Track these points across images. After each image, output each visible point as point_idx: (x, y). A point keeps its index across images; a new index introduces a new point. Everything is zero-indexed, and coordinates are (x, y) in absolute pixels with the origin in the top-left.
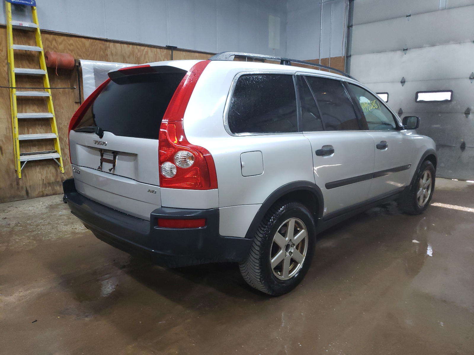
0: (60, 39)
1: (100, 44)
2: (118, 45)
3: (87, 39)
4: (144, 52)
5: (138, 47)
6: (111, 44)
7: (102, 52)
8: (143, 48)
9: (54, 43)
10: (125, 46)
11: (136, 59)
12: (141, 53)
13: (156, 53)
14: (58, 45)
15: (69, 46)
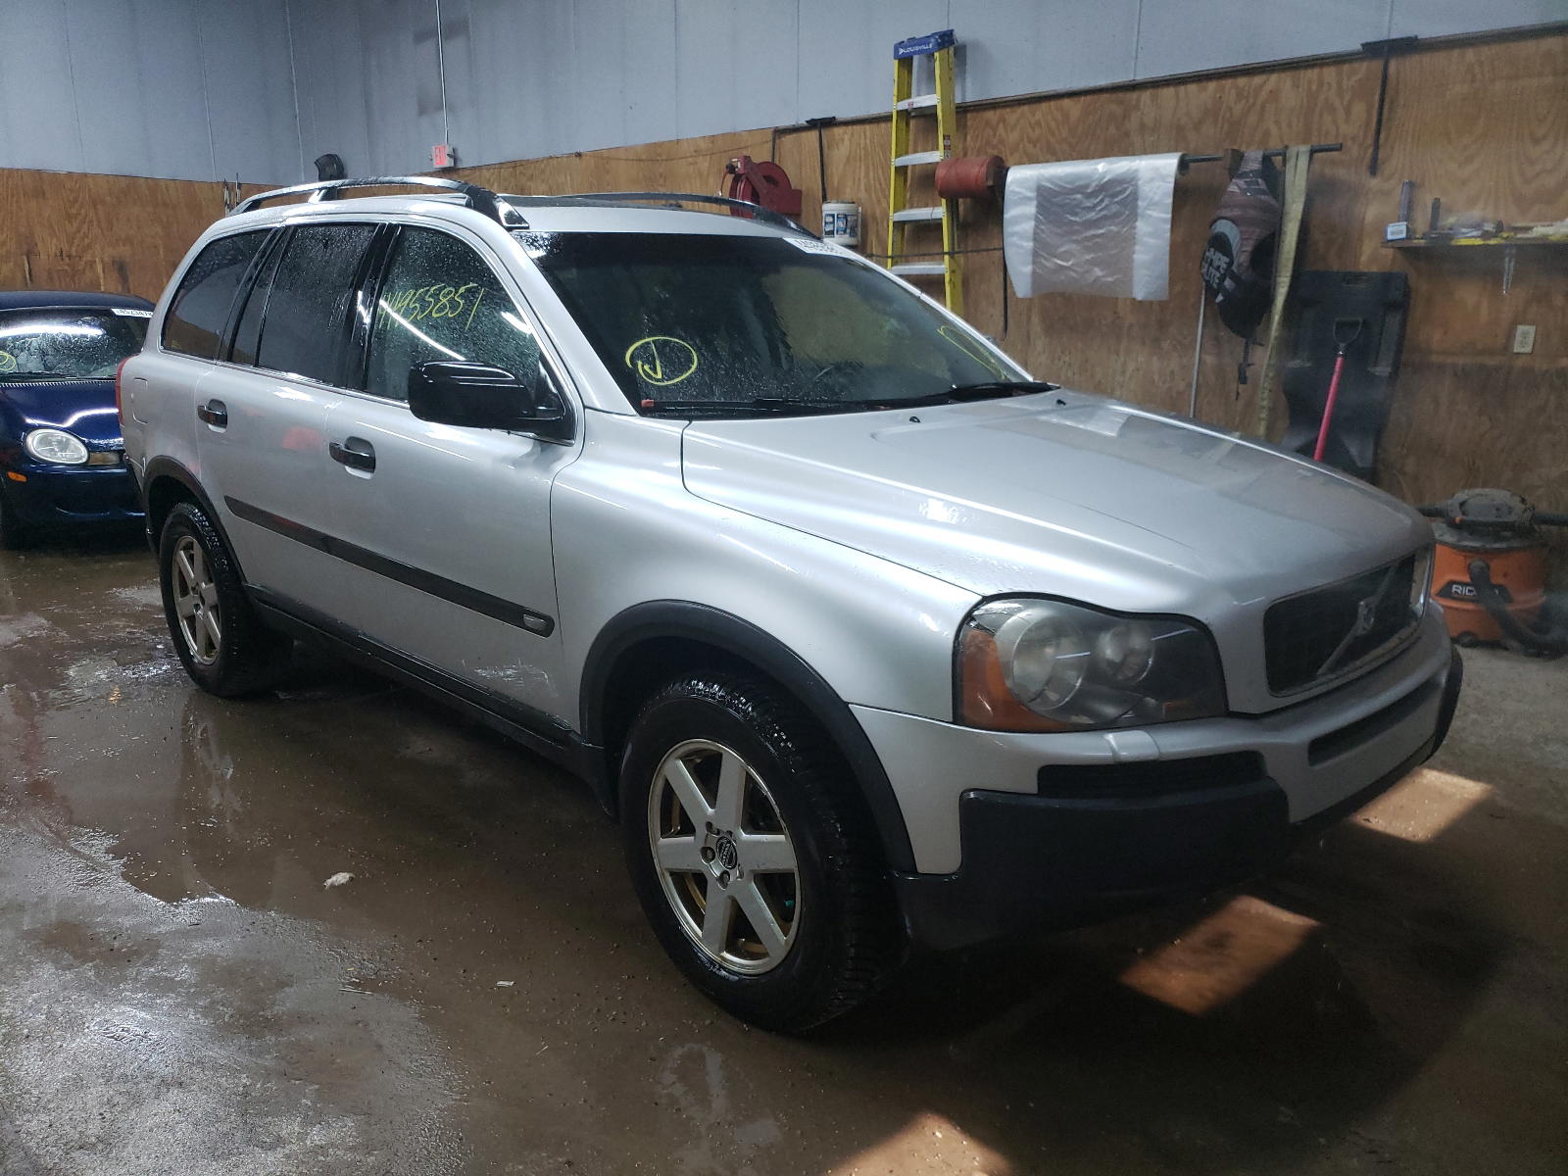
0: (1012, 115)
1: (1109, 105)
2: (1168, 92)
3: (1076, 99)
4: (1263, 95)
5: (1242, 81)
6: (1146, 96)
7: (1112, 130)
8: (1258, 80)
9: (1001, 130)
10: (1192, 88)
11: (1226, 126)
12: (1247, 101)
13: (1314, 87)
14: (1006, 132)
15: (1030, 130)
